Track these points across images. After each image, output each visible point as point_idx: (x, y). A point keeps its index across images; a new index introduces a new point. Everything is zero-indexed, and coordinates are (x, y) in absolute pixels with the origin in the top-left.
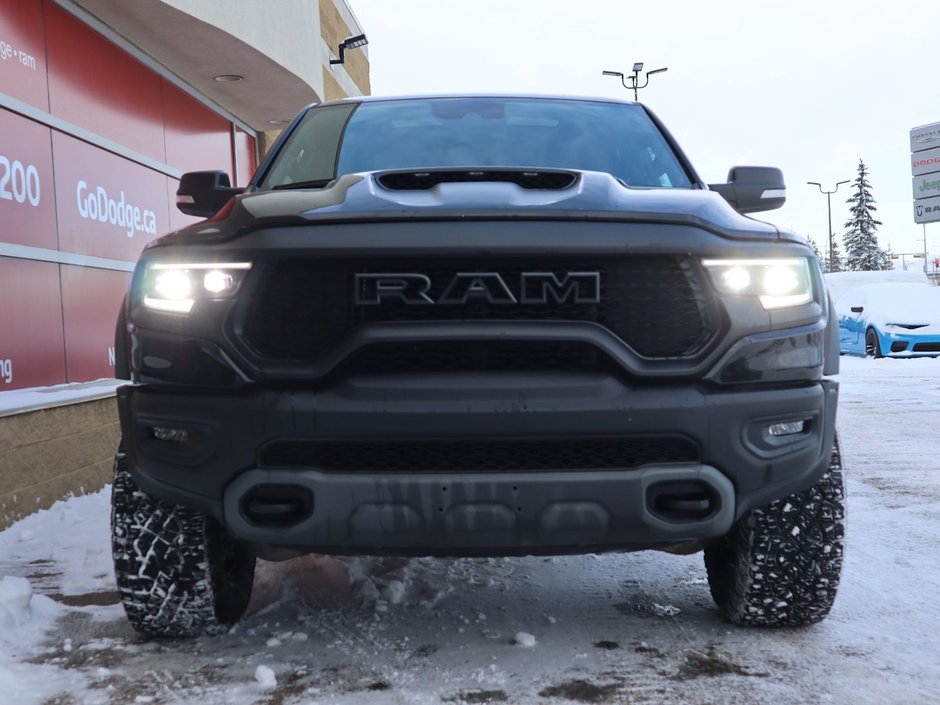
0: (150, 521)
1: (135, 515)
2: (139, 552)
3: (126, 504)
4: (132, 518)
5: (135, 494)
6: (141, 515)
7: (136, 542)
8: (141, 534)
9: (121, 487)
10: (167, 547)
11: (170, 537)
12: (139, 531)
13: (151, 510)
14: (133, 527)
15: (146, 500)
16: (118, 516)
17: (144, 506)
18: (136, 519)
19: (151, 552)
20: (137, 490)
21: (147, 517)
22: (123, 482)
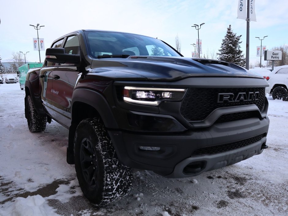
0: (119, 174)
1: (114, 173)
2: (115, 185)
3: (111, 170)
4: (113, 175)
5: (113, 166)
6: (116, 173)
7: (114, 182)
8: (116, 179)
9: (108, 165)
10: (123, 181)
11: (124, 178)
12: (115, 178)
13: (119, 171)
14: (113, 177)
15: (117, 167)
16: (108, 175)
17: (117, 169)
18: (114, 174)
19: (119, 184)
20: (113, 165)
21: (118, 173)
22: (108, 163)
